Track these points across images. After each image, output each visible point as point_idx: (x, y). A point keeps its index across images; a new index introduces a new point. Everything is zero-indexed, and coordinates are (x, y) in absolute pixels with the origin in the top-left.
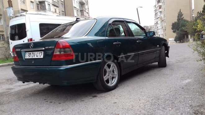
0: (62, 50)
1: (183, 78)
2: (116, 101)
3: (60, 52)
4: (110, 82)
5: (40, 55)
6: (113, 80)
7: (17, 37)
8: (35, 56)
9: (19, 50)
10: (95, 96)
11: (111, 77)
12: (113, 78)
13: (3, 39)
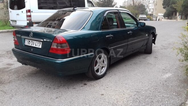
0: (59, 45)
1: (164, 71)
2: (103, 92)
3: (57, 46)
4: (99, 71)
5: (38, 45)
6: (102, 69)
7: (16, 7)
8: (34, 45)
9: (19, 36)
10: (85, 84)
11: (101, 67)
12: (102, 67)
13: (2, 2)
